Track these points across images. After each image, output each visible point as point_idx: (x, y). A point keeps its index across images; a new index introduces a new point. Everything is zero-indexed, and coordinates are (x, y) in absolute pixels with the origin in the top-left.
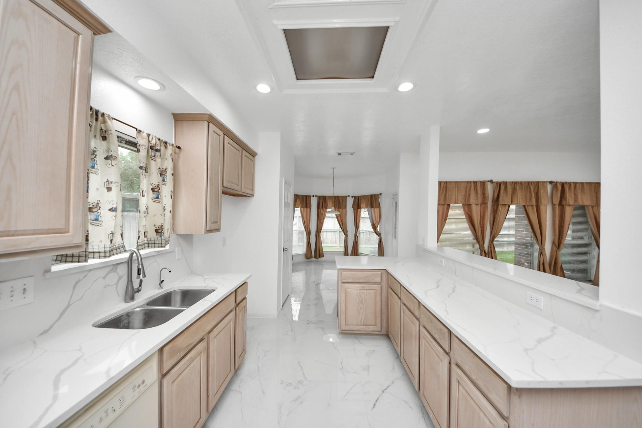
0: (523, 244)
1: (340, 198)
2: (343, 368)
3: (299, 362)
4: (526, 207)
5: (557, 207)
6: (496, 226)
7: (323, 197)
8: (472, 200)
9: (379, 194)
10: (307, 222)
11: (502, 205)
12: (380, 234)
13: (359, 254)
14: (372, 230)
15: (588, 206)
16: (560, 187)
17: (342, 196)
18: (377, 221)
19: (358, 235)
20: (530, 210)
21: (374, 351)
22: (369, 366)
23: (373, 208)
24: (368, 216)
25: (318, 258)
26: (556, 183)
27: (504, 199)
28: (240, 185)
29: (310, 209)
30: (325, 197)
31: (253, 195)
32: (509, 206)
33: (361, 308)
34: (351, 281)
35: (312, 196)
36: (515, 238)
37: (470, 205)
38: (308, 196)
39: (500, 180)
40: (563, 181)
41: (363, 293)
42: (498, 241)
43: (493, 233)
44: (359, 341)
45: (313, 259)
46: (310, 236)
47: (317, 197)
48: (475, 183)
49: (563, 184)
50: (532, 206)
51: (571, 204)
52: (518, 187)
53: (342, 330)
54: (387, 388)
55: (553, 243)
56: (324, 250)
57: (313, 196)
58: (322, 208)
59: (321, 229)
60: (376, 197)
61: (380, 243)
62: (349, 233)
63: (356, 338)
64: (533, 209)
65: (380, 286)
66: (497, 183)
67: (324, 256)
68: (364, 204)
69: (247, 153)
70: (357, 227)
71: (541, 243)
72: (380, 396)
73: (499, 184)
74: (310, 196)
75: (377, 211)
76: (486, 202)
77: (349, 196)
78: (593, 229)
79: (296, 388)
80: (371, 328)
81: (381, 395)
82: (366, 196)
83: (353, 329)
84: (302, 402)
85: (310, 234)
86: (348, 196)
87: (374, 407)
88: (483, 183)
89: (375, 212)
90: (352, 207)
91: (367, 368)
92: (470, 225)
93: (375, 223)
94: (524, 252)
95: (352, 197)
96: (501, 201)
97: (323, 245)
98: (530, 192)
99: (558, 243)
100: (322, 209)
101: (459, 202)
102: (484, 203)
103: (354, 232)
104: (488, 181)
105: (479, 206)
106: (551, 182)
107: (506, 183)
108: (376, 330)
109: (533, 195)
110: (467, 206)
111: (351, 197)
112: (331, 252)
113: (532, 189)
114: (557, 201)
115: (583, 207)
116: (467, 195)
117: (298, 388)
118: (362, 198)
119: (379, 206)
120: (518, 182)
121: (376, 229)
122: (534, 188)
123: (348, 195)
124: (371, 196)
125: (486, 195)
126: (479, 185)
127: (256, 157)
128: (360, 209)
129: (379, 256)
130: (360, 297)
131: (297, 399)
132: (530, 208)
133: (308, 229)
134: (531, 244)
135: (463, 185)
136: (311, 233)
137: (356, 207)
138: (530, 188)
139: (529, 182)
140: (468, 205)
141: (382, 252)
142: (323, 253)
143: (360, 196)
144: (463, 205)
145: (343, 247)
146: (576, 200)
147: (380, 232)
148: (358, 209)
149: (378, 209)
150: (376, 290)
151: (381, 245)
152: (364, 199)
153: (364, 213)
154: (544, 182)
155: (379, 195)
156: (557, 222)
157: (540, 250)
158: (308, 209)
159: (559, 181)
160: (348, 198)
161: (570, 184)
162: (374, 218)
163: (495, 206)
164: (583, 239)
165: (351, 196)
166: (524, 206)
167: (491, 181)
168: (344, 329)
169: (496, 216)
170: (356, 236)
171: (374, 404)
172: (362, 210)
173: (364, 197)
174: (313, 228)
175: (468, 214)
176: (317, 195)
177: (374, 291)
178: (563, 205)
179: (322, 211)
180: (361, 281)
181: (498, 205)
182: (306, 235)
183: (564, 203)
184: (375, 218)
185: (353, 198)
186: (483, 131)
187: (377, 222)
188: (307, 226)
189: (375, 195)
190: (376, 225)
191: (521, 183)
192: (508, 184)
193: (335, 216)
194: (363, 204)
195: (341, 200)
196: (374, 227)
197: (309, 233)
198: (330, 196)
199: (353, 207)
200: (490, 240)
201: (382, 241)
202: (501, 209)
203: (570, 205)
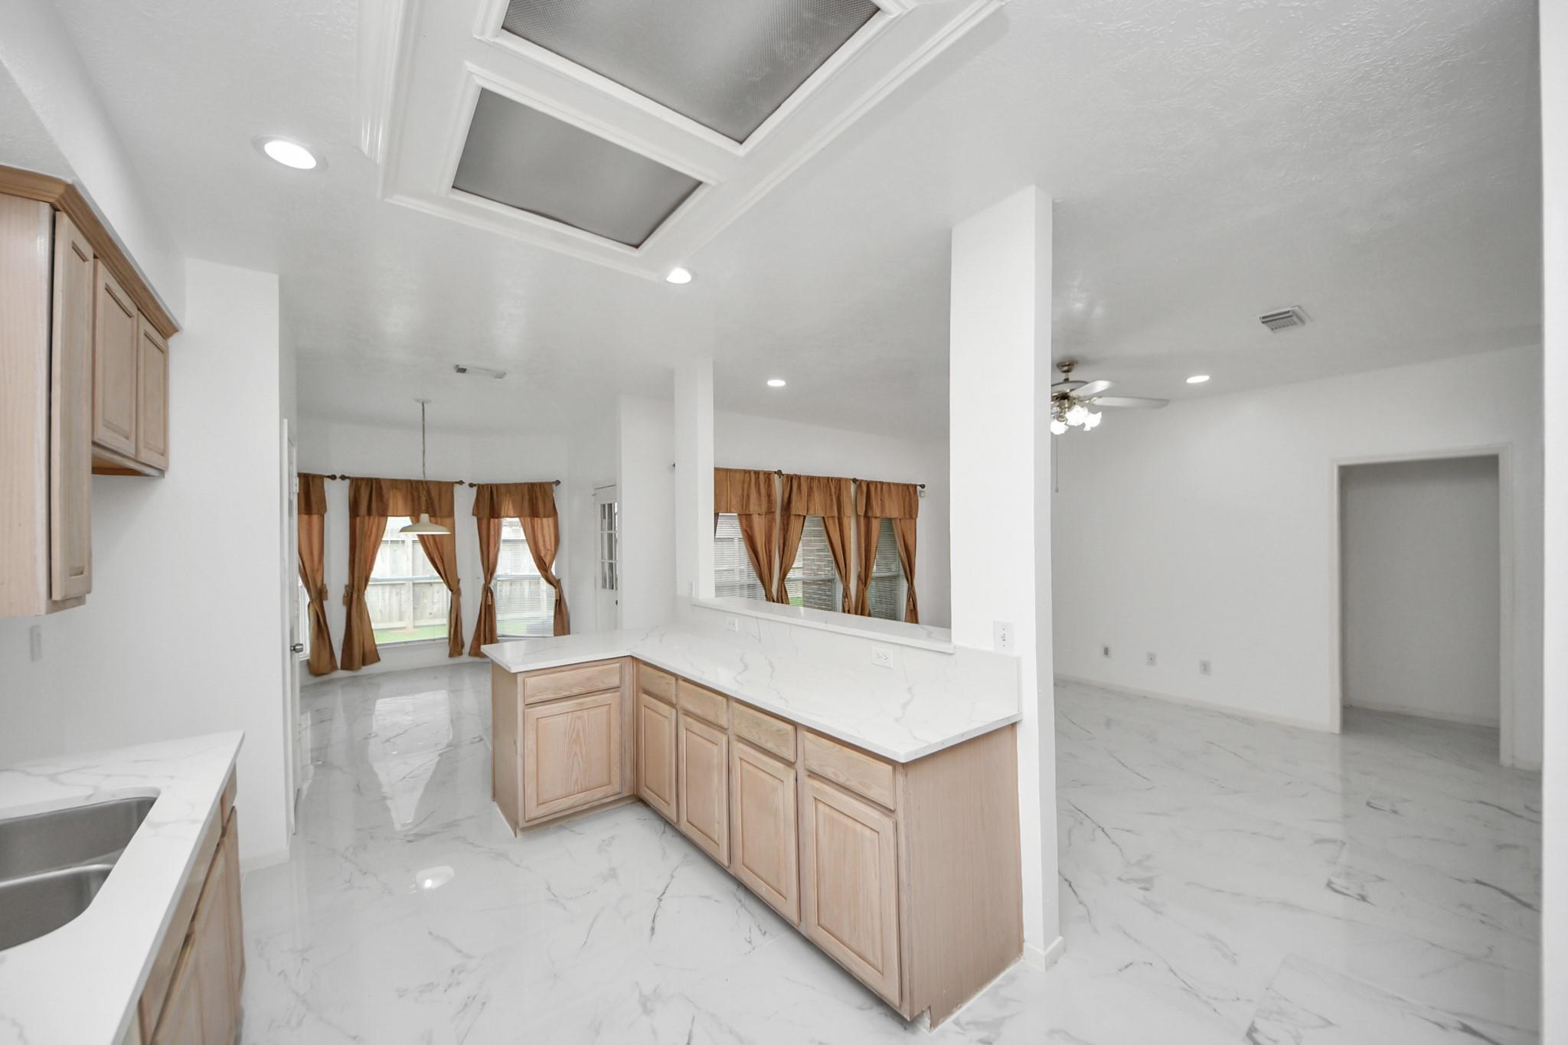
0: (814, 582)
1: (431, 487)
2: (555, 896)
3: (430, 933)
4: (826, 519)
5: (862, 520)
6: (787, 553)
7: (370, 482)
8: (753, 508)
9: (554, 483)
10: (312, 560)
11: (796, 515)
12: (559, 581)
13: (499, 638)
14: (537, 573)
15: (895, 519)
16: (864, 488)
17: (440, 483)
18: (548, 550)
19: (492, 588)
20: (830, 523)
21: (613, 838)
22: (613, 870)
23: (537, 517)
24: (524, 538)
25: (359, 668)
26: (860, 483)
27: (797, 507)
28: (133, 437)
29: (323, 516)
30: (378, 481)
31: (162, 472)
32: (805, 517)
33: (576, 754)
34: (551, 696)
35: (329, 477)
36: (804, 574)
37: (750, 515)
38: (314, 476)
39: (792, 473)
40: (869, 479)
41: (579, 718)
42: (790, 580)
43: (784, 565)
44: (573, 831)
45: (340, 674)
46: (325, 603)
47: (347, 481)
48: (757, 473)
49: (868, 484)
50: (833, 517)
51: (878, 515)
52: (815, 484)
53: (527, 821)
54: (666, 889)
55: (859, 577)
56: (379, 640)
57: (333, 477)
58: (369, 513)
59: (367, 579)
60: (545, 489)
61: (560, 604)
62: (462, 585)
63: (562, 827)
64: (834, 521)
65: (617, 694)
66: (788, 475)
67: (379, 660)
68: (511, 507)
69: (151, 327)
70: (489, 569)
71: (845, 579)
72: (657, 909)
73: (790, 478)
74: (322, 477)
75: (549, 526)
76: (773, 510)
77: (461, 483)
78: (902, 553)
79: (450, 986)
80: (598, 794)
81: (659, 906)
82: (516, 485)
83: (556, 809)
84: (484, 1004)
85: (324, 594)
86: (456, 483)
87: (653, 934)
88: (768, 475)
89: (542, 528)
90: (474, 514)
91: (613, 874)
92: (751, 552)
93: (545, 556)
94: (816, 596)
95: (471, 485)
96: (794, 511)
97: (374, 626)
98: (831, 495)
99: (864, 579)
100: (367, 518)
101: (733, 510)
102: (770, 512)
103: (482, 582)
104: (775, 473)
105: (763, 516)
106: (855, 481)
107: (799, 477)
108: (610, 794)
109: (834, 500)
110: (744, 516)
111: (466, 485)
112: (404, 645)
113: (833, 490)
114: (861, 513)
115: (890, 520)
116: (745, 495)
117: (458, 984)
118: (503, 490)
119: (553, 513)
120: (815, 477)
121: (547, 571)
122: (835, 488)
123: (458, 480)
124: (532, 486)
125: (773, 498)
126: (762, 477)
127: (173, 341)
128: (496, 520)
129: (555, 635)
130: (574, 730)
131: (466, 1005)
132: (831, 521)
133: (314, 580)
134: (831, 581)
135: (739, 477)
136: (327, 592)
137: (487, 511)
138: (830, 487)
139: (828, 478)
140: (746, 515)
141: (566, 625)
142: (376, 650)
143: (497, 486)
144: (739, 515)
145: (444, 625)
146: (883, 510)
147: (557, 579)
148: (492, 520)
149: (551, 520)
150: (610, 704)
151: (563, 609)
152: (510, 493)
153: (511, 529)
154: (847, 480)
155: (554, 485)
156: (863, 545)
157: (844, 589)
158: (315, 518)
159: (864, 479)
160: (457, 488)
161: (876, 483)
162: (541, 544)
163: (785, 517)
164: (890, 570)
165: (467, 481)
166: (823, 518)
167: (779, 473)
168: (533, 816)
169: (788, 536)
170: (488, 592)
171: (650, 927)
172: (506, 521)
173: (511, 489)
174: (336, 576)
175: (746, 531)
176: (347, 475)
177: (605, 709)
178: (869, 517)
179: (366, 523)
180: (576, 691)
181: (789, 517)
182: (308, 600)
183: (870, 514)
184: (544, 541)
185: (475, 489)
186: (776, 383)
187: (549, 552)
188: (313, 570)
189: (542, 485)
190: (547, 561)
191: (819, 478)
192: (802, 479)
193: (417, 539)
194: (507, 506)
195: (434, 493)
196: (543, 566)
197: (319, 595)
198: (396, 480)
199: (477, 511)
200: (780, 578)
201: (564, 597)
202: (795, 524)
203: (876, 518)
